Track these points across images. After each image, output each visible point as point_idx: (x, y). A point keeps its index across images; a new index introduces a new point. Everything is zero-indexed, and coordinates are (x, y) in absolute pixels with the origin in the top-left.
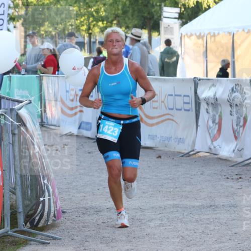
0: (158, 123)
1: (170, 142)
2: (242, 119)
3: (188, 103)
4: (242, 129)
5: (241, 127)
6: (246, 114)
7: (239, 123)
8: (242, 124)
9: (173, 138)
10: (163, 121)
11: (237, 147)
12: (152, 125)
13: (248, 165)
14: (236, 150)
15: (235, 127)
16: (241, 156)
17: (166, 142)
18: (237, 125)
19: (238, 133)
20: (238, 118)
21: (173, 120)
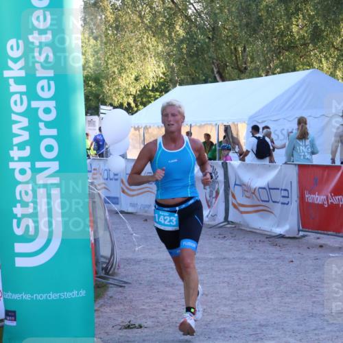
0: (138, 194)
1: (150, 209)
2: (214, 192)
4: (214, 200)
5: (214, 198)
6: (218, 188)
7: (212, 195)
9: (153, 205)
10: (142, 193)
11: (210, 213)
12: (133, 196)
13: (221, 227)
14: (210, 216)
15: (208, 198)
16: (214, 220)
17: (146, 209)
18: (210, 197)
19: (211, 202)
20: (211, 192)
21: (151, 192)
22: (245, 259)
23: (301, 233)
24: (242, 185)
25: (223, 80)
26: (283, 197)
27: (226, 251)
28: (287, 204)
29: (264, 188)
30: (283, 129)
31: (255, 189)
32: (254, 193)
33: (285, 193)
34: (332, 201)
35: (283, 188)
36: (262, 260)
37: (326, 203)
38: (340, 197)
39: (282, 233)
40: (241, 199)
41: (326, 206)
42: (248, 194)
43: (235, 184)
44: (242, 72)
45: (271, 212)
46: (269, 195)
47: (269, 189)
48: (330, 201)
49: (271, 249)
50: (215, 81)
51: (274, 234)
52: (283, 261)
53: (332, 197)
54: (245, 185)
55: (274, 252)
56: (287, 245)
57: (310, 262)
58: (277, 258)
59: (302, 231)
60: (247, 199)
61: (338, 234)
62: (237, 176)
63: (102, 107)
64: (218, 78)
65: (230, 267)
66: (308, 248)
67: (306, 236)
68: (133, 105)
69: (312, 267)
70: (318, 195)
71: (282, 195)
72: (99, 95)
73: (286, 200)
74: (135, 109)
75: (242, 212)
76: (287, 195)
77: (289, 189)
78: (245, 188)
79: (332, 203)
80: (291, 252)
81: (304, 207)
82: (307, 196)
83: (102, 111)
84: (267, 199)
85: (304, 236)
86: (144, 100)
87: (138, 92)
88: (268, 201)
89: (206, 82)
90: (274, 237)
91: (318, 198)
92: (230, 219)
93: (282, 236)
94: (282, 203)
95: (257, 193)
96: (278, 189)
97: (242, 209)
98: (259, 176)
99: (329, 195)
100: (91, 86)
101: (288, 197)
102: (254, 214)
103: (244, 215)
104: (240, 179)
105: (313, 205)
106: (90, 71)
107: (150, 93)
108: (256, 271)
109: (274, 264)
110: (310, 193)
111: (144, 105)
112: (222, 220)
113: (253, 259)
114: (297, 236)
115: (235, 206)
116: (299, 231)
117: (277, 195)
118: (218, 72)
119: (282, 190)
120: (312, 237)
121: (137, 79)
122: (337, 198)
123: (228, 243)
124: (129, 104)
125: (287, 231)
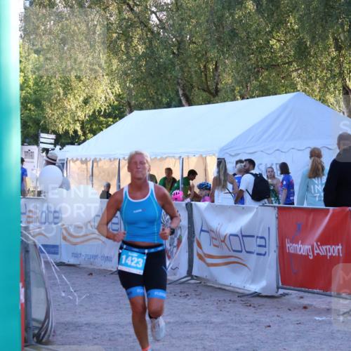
0: (82, 242)
1: (96, 260)
2: (176, 239)
3: (117, 224)
4: (175, 249)
5: (175, 247)
6: (180, 235)
7: (173, 243)
8: (175, 244)
9: (100, 256)
10: (87, 241)
11: (171, 265)
12: (76, 244)
13: (183, 283)
14: (170, 268)
15: (169, 247)
16: (175, 274)
17: (92, 260)
18: (170, 245)
19: (172, 252)
20: (172, 239)
21: (99, 239)
22: (211, 323)
23: (281, 291)
24: (209, 231)
25: (190, 103)
26: (260, 246)
27: (189, 313)
28: (264, 255)
29: (236, 235)
30: (261, 164)
31: (225, 236)
32: (223, 241)
33: (261, 242)
34: (318, 251)
35: (260, 235)
36: (232, 325)
37: (311, 254)
38: (328, 247)
39: (257, 291)
40: (208, 248)
41: (311, 258)
42: (216, 242)
43: (202, 230)
44: (213, 95)
45: (244, 265)
46: (242, 244)
47: (243, 236)
48: (316, 252)
49: (244, 311)
50: (180, 105)
51: (247, 292)
52: (258, 326)
53: (318, 246)
54: (213, 231)
55: (248, 314)
56: (263, 305)
57: (291, 327)
58: (251, 322)
59: (282, 288)
60: (215, 248)
61: (325, 293)
62: (204, 221)
63: (43, 135)
64: (184, 102)
65: (193, 333)
66: (290, 310)
67: (287, 294)
68: (80, 133)
69: (293, 334)
70: (301, 243)
71: (258, 243)
72: (40, 121)
73: (262, 250)
74: (82, 138)
75: (209, 265)
76: (264, 244)
77: (266, 237)
78: (213, 235)
79: (318, 254)
80: (267, 315)
81: (285, 259)
82: (288, 245)
83: (42, 140)
84: (240, 249)
85: (284, 295)
86: (94, 127)
87: (87, 118)
88: (241, 252)
89: (169, 106)
90: (248, 295)
91: (302, 249)
92: (195, 272)
93: (257, 295)
94: (258, 254)
95: (227, 241)
96: (253, 236)
97: (209, 261)
98: (230, 220)
99: (315, 244)
100: (30, 110)
101: (265, 246)
102: (224, 268)
103: (212, 268)
104: (207, 224)
105: (295, 256)
106: (29, 91)
107: (102, 119)
108: (225, 338)
109: (247, 329)
110: (292, 242)
111: (94, 133)
112: (185, 274)
113: (220, 324)
114: (276, 295)
115: (200, 257)
116: (278, 288)
117: (251, 244)
118: (184, 95)
119: (257, 237)
120: (294, 295)
121: (86, 102)
122: (324, 247)
123: (190, 302)
124: (75, 132)
125: (264, 289)
